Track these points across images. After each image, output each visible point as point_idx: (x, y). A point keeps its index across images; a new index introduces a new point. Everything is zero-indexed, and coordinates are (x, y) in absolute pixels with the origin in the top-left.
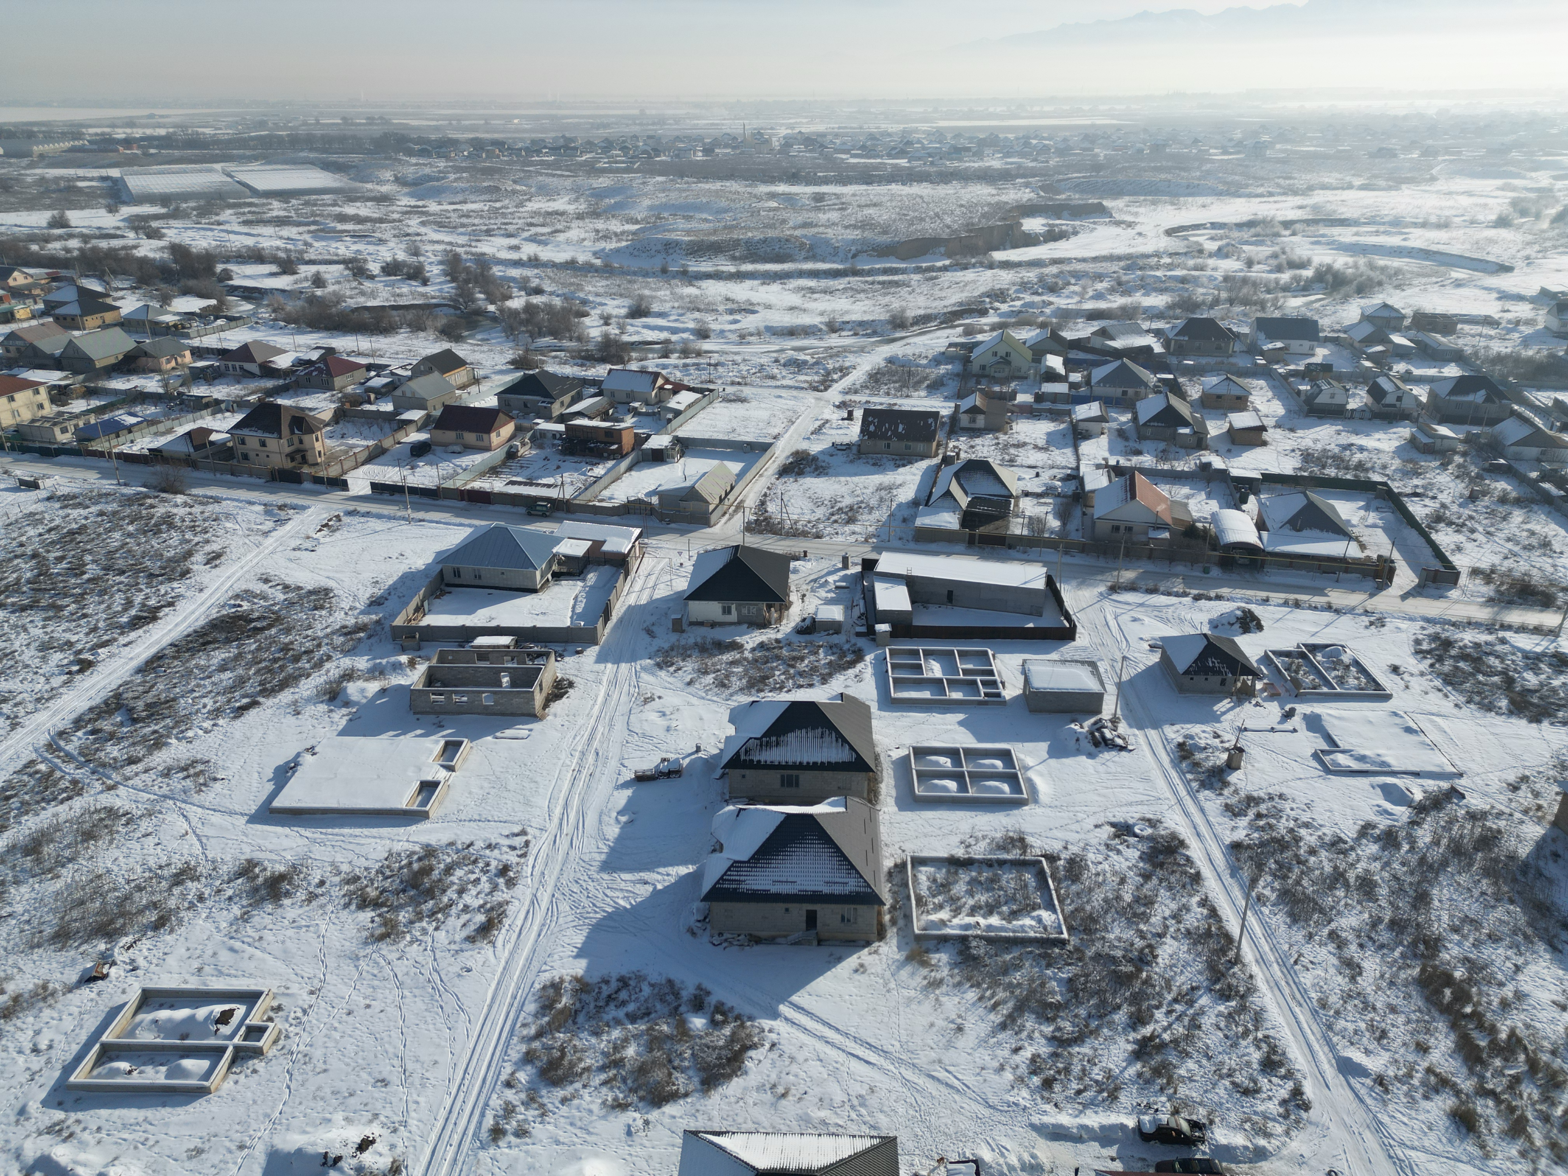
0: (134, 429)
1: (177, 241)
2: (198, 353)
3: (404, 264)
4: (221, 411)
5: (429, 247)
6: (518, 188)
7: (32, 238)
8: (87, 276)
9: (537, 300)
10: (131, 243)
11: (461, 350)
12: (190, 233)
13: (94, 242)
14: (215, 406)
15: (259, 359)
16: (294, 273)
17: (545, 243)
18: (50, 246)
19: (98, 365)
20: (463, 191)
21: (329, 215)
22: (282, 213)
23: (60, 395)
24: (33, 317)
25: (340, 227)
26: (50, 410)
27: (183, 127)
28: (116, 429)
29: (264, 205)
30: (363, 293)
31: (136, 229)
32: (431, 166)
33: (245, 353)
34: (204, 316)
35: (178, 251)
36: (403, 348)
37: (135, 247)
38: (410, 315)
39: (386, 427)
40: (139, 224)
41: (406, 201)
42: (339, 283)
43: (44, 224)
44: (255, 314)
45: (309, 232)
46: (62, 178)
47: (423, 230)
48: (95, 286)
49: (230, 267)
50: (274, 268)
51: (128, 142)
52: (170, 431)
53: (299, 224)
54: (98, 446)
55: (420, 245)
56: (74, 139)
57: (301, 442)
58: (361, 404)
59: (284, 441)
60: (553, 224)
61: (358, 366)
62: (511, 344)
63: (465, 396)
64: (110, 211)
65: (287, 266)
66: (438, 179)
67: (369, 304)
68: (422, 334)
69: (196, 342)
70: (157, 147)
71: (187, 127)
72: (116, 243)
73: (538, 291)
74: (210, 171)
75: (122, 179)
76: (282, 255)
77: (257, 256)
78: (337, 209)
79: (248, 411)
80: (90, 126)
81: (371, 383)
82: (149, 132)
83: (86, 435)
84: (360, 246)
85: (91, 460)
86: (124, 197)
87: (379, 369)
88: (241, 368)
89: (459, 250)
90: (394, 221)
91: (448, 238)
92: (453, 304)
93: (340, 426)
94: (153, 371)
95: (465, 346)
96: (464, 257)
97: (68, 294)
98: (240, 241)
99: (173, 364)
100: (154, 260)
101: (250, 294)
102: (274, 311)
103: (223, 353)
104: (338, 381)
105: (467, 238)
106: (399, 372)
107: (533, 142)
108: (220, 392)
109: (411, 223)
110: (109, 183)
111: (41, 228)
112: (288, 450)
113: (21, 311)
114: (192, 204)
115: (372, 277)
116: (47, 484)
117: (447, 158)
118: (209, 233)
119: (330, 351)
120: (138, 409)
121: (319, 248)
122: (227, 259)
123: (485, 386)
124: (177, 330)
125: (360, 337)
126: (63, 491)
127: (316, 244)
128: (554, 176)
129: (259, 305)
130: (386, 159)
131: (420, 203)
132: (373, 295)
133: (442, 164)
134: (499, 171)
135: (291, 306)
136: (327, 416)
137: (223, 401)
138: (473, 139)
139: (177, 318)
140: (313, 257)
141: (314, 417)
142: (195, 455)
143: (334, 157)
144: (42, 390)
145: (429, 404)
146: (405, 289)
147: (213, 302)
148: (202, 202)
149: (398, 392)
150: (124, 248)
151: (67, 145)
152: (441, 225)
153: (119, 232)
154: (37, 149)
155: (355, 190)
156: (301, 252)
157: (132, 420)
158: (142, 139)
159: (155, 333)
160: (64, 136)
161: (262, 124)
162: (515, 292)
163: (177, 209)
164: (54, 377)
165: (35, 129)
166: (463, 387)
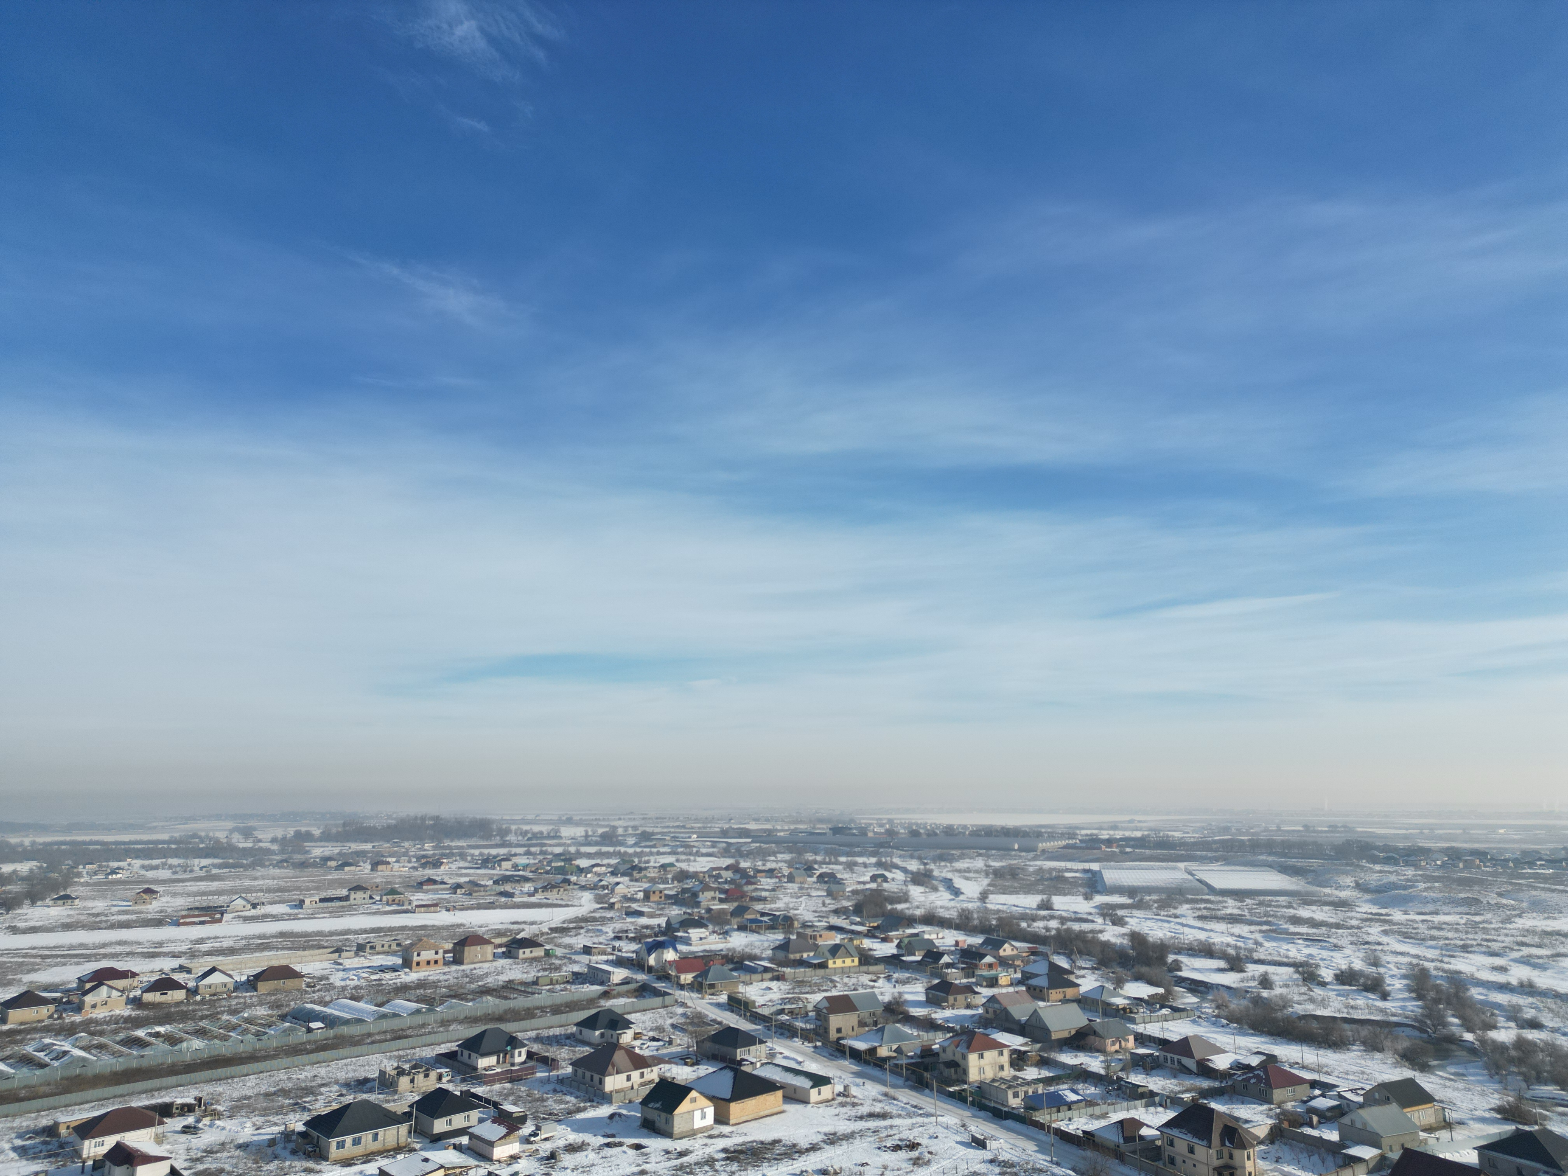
0: (1074, 1107)
1: (1137, 930)
2: (1142, 1039)
3: (1360, 974)
4: (1154, 1104)
5: (1391, 958)
6: (1504, 901)
7: (1024, 917)
8: (1059, 953)
9: (1532, 1035)
10: (1098, 927)
11: (1427, 1082)
12: (1149, 923)
13: (1069, 924)
14: (1150, 1098)
15: (1198, 1055)
16: (1242, 971)
17: (1543, 968)
18: (1035, 924)
19: (1054, 1036)
20: (1434, 901)
21: (1283, 917)
22: (1236, 911)
23: (1019, 1059)
24: (1011, 985)
25: (1292, 929)
26: (1008, 1072)
27: (1156, 830)
28: (1058, 1103)
29: (1220, 902)
30: (1312, 1000)
31: (1104, 915)
32: (1398, 873)
33: (1184, 1046)
34: (1151, 1003)
35: (1137, 938)
36: (1354, 1068)
37: (1101, 932)
38: (1365, 1032)
39: (1330, 1159)
40: (1109, 913)
41: (1366, 908)
42: (1287, 986)
43: (1035, 906)
44: (1198, 1008)
45: (1261, 931)
46: (1054, 869)
47: (1384, 939)
48: (1062, 962)
49: (1181, 958)
50: (1222, 964)
51: (1109, 842)
52: (1104, 1116)
53: (1251, 923)
54: (1041, 1117)
55: (1380, 955)
56: (1069, 838)
57: (1231, 1157)
58: (1301, 1125)
59: (1213, 1152)
60: (1553, 946)
61: (1301, 1081)
62: (1497, 1086)
63: (1432, 1141)
64: (1086, 899)
65: (1235, 964)
66: (1405, 888)
67: (1319, 1013)
68: (1378, 1055)
69: (1140, 1028)
70: (1132, 847)
71: (1159, 831)
72: (1086, 927)
73: (1535, 1025)
74: (1174, 869)
75: (1100, 872)
76: (1232, 952)
77: (1207, 951)
78: (1292, 912)
79: (1181, 1110)
80: (1083, 829)
81: (1315, 1103)
82: (1128, 834)
83: (1033, 1103)
84: (1313, 951)
85: (1033, 1131)
86: (1099, 888)
87: (1326, 1088)
88: (1179, 1062)
89: (1427, 965)
90: (1352, 927)
91: (1414, 951)
92: (1419, 1025)
93: (1276, 1147)
94: (1098, 1051)
95: (1433, 1078)
96: (1434, 973)
97: (1041, 968)
98: (1193, 935)
99: (1117, 1047)
100: (1115, 944)
101: (1197, 987)
102: (1218, 1007)
103: (1163, 1043)
104: (1278, 1094)
105: (1437, 952)
106: (1349, 1095)
107: (1525, 853)
108: (1156, 1083)
109: (1371, 930)
110: (1089, 875)
111: (1032, 909)
112: (1217, 1163)
113: (1004, 978)
114: (1155, 897)
115: (1323, 984)
116: (992, 1145)
117: (1417, 867)
118: (1166, 925)
119: (1271, 1059)
120: (1080, 1086)
121: (1269, 948)
122: (1179, 951)
123: (1459, 1134)
124: (1124, 1014)
125: (1306, 1049)
126: (1004, 1156)
127: (1267, 944)
128: (1553, 891)
129: (1203, 999)
130: (1347, 865)
131: (1383, 911)
132: (1323, 1003)
133: (1410, 872)
134: (1480, 882)
135: (1236, 1005)
136: (1262, 1132)
137: (1157, 1094)
138: (1447, 848)
139: (1127, 1002)
140: (1262, 957)
141: (1247, 1131)
142: (1124, 1148)
143: (1292, 862)
144: (1006, 1052)
145: (1385, 1142)
146: (1360, 1002)
147: (1161, 990)
148: (1164, 896)
149: (1346, 1120)
150: (1092, 931)
151: (1064, 843)
152: (1406, 936)
153: (1090, 917)
154: (1041, 846)
155: (1312, 894)
156: (1251, 951)
157: (1073, 1097)
158: (1121, 839)
159: (1105, 1014)
160: (1062, 836)
161: (1226, 830)
162: (1501, 1021)
163: (1141, 900)
164: (1015, 1041)
165: (1043, 830)
166: (1429, 1129)
